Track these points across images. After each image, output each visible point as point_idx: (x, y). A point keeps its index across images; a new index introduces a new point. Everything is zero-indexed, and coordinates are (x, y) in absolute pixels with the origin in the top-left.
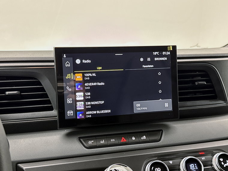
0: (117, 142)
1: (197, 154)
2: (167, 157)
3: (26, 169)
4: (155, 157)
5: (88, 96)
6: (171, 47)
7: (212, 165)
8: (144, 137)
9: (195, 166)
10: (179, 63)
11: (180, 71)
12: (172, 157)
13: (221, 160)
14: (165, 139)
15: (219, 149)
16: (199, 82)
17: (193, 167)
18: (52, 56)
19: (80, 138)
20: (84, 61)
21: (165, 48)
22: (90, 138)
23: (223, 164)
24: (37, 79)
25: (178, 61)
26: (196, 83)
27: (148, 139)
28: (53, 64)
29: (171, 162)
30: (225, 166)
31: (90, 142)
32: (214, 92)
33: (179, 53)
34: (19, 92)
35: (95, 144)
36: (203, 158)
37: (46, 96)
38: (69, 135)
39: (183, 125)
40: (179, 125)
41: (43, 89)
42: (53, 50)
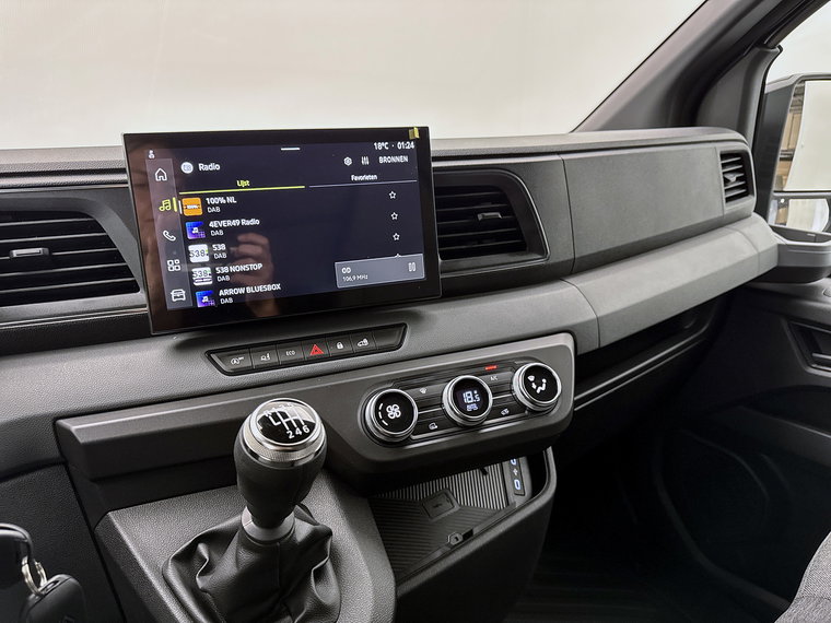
0: (300, 356)
1: (482, 369)
2: (415, 381)
3: (77, 430)
4: (388, 382)
5: (222, 251)
6: (416, 130)
7: (511, 391)
8: (365, 341)
9: (474, 395)
10: (436, 169)
11: (439, 191)
12: (427, 379)
13: (531, 378)
14: (412, 342)
15: (526, 357)
16: (486, 214)
17: (471, 396)
18: (120, 158)
19: (209, 353)
20: (202, 167)
21: (401, 134)
22: (236, 351)
23: (534, 386)
24: (88, 216)
25: (434, 165)
26: (480, 217)
27: (373, 345)
28: (124, 177)
29: (423, 391)
30: (538, 391)
31: (236, 362)
32: (518, 234)
33: (435, 148)
34: (46, 250)
35: (248, 364)
36: (493, 378)
37: (117, 257)
38: (182, 348)
39: (452, 309)
40: (444, 311)
41: (107, 242)
42: (121, 142)
